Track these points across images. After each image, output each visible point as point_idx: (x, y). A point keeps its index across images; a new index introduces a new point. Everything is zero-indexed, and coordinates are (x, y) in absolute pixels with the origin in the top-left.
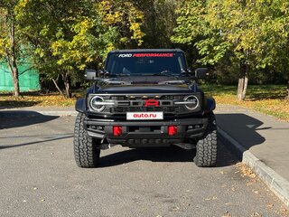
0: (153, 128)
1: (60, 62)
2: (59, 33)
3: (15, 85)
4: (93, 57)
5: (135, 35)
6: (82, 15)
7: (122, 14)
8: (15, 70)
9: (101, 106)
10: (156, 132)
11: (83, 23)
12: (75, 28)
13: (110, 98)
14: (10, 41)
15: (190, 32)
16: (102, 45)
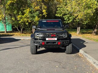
0: (54, 43)
1: (20, 22)
2: (20, 13)
3: (5, 29)
4: (31, 20)
5: (44, 13)
6: (27, 7)
7: (40, 7)
8: (5, 24)
9: (39, 36)
10: (55, 44)
11: (27, 10)
12: (25, 11)
13: (41, 34)
14: (4, 15)
15: (62, 13)
16: (34, 17)
